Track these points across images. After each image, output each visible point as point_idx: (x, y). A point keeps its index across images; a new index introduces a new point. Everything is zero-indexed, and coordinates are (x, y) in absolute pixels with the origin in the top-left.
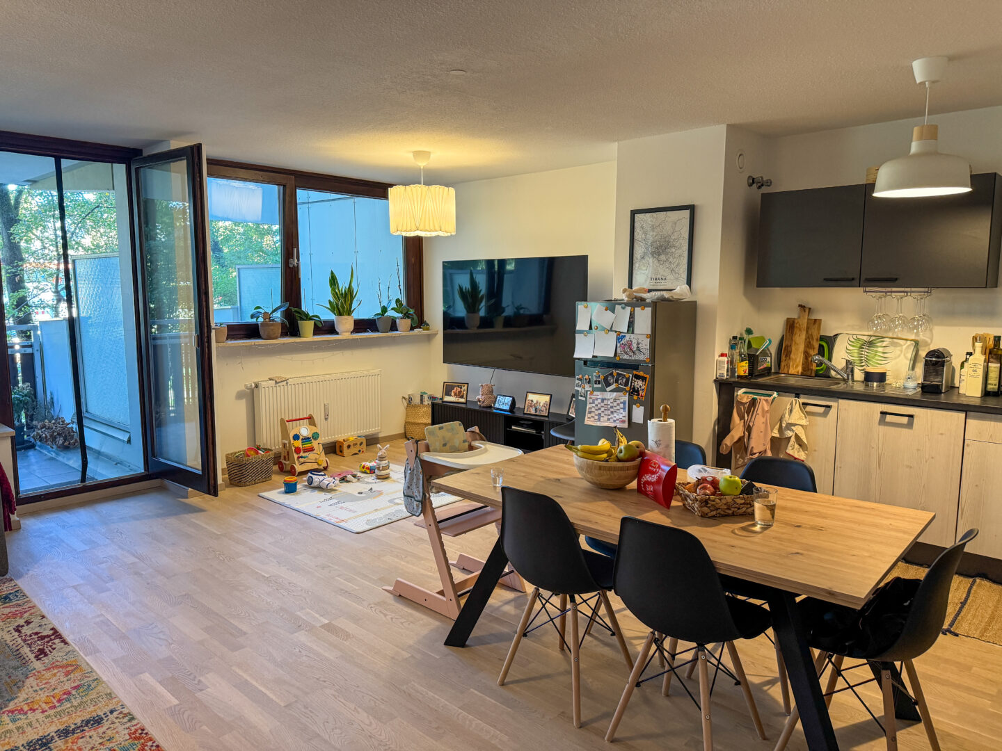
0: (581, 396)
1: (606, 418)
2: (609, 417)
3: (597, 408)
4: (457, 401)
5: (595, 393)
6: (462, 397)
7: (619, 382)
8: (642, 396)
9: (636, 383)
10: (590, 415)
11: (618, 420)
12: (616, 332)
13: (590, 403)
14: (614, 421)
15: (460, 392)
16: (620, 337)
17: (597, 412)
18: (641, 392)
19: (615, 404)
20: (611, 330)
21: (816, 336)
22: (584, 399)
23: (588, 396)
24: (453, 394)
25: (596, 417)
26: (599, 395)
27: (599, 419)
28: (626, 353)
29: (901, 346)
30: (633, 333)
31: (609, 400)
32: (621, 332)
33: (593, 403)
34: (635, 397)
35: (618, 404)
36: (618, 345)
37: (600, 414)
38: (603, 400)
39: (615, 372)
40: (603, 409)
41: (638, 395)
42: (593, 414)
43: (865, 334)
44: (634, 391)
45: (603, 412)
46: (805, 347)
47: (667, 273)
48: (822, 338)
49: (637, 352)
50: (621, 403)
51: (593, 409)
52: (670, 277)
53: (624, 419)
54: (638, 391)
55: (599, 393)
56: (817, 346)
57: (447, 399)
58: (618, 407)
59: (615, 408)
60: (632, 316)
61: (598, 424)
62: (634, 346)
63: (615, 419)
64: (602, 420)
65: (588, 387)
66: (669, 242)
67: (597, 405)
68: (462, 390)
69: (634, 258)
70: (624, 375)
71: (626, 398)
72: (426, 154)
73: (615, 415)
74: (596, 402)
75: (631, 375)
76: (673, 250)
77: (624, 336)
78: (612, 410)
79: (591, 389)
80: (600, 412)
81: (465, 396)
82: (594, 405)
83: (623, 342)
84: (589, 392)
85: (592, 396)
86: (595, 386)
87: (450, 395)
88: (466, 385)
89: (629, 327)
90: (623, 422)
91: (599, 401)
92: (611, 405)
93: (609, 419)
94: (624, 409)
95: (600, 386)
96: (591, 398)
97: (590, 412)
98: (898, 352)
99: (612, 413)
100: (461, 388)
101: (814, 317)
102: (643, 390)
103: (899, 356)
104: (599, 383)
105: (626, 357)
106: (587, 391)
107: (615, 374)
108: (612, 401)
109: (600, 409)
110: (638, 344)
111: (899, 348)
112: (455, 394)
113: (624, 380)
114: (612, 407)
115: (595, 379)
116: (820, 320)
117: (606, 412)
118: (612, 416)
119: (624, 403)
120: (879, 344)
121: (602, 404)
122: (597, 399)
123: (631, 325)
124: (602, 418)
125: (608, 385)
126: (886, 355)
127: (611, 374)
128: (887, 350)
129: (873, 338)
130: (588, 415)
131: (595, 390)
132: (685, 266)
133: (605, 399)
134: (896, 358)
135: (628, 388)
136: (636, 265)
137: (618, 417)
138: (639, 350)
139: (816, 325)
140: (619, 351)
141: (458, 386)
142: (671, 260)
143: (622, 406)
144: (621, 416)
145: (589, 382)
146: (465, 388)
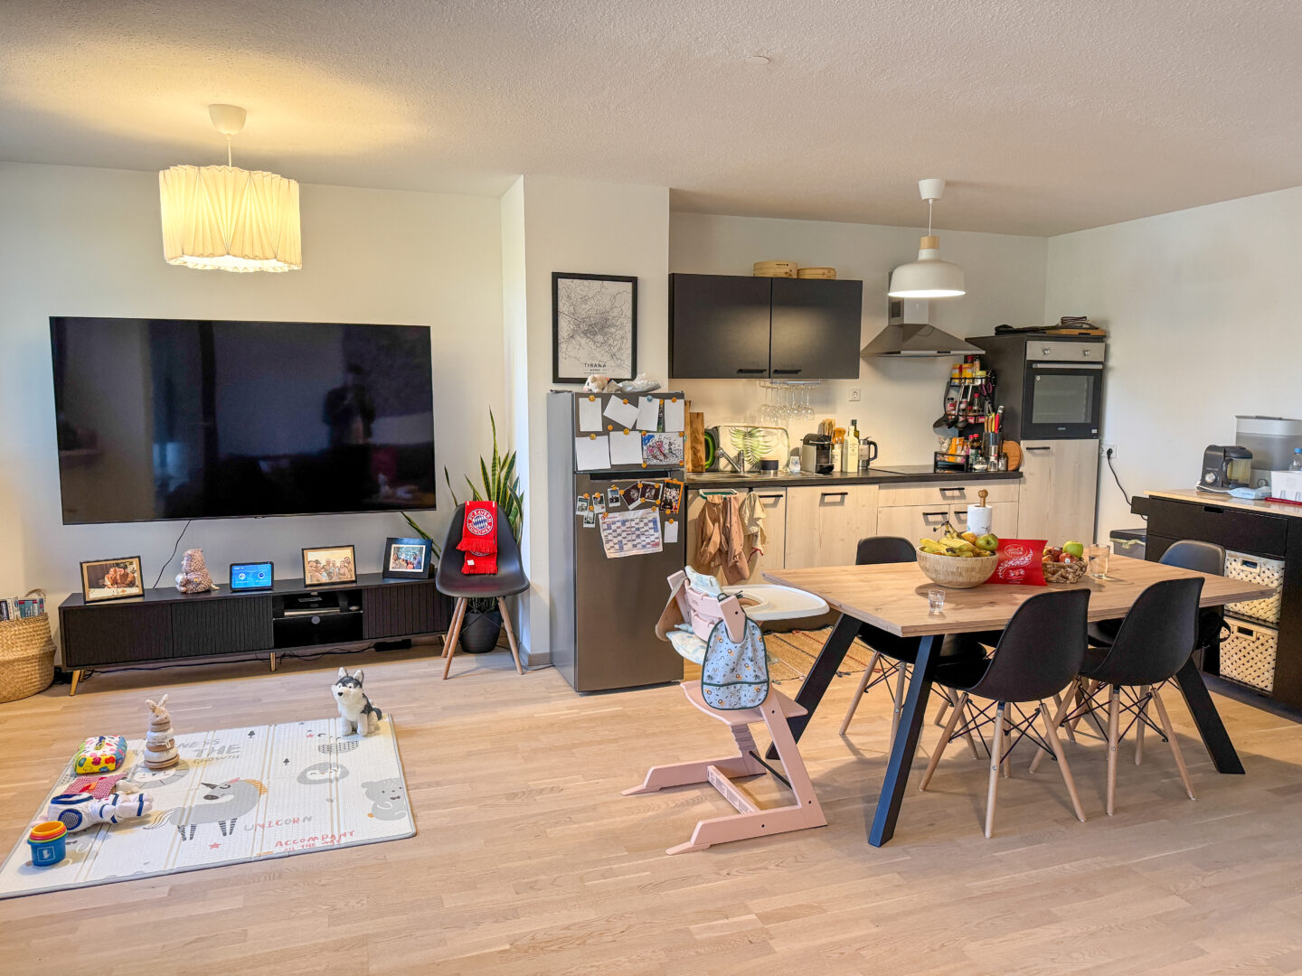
0: (588, 523)
2: (635, 543)
3: (615, 534)
4: (121, 594)
5: (610, 515)
6: (132, 584)
7: (647, 495)
8: (676, 509)
9: (668, 494)
10: (609, 546)
11: (649, 544)
12: (641, 431)
13: (605, 530)
14: (644, 547)
15: (126, 575)
16: (646, 438)
17: (616, 540)
18: (674, 504)
19: (642, 525)
20: (634, 428)
21: (701, 431)
23: (601, 521)
24: (108, 582)
25: (617, 546)
26: (618, 516)
27: (621, 549)
28: (655, 457)
29: (776, 434)
30: (663, 431)
31: (632, 520)
32: (648, 432)
33: (609, 528)
34: (668, 512)
35: (646, 524)
36: (645, 448)
37: (621, 542)
38: (624, 522)
39: (640, 482)
40: (624, 534)
41: (671, 508)
42: (612, 544)
43: (741, 425)
44: (667, 504)
45: (625, 538)
46: (692, 442)
47: (606, 358)
48: (707, 432)
49: (669, 455)
50: (650, 521)
51: (610, 537)
52: (610, 363)
53: (657, 541)
54: (670, 504)
55: (617, 514)
56: (703, 440)
57: (95, 594)
58: (646, 528)
59: (642, 530)
60: (662, 410)
61: (622, 555)
62: (665, 448)
63: (644, 543)
64: (626, 549)
65: (598, 509)
66: (607, 320)
67: (615, 531)
68: (129, 569)
69: (560, 337)
70: (653, 486)
71: (657, 515)
73: (643, 538)
74: (614, 527)
75: (662, 485)
76: (613, 330)
77: (653, 436)
78: (638, 533)
79: (604, 510)
80: (620, 538)
81: (138, 582)
82: (611, 531)
83: (651, 443)
84: (600, 516)
85: (606, 520)
86: (611, 505)
88: (135, 562)
89: (659, 424)
90: (657, 544)
91: (619, 524)
92: (637, 526)
93: (635, 546)
94: (655, 529)
95: (618, 504)
96: (604, 523)
97: (608, 542)
98: (777, 441)
99: (638, 536)
100: (125, 567)
101: (695, 410)
102: (676, 500)
103: (778, 444)
104: (617, 501)
105: (655, 462)
106: (597, 514)
107: (640, 486)
108: (638, 521)
109: (620, 535)
110: (670, 444)
111: (775, 437)
112: (115, 582)
113: (653, 492)
114: (638, 529)
115: (610, 496)
116: (702, 414)
117: (629, 538)
118: (638, 541)
119: (654, 521)
120: (757, 434)
121: (624, 528)
122: (614, 523)
123: (661, 421)
124: (625, 546)
125: (631, 501)
126: (767, 444)
127: (636, 487)
128: (767, 439)
129: (749, 429)
130: (606, 547)
131: (609, 510)
132: (630, 351)
133: (627, 521)
134: (776, 446)
135: (658, 502)
136: (562, 347)
137: (648, 540)
138: (671, 452)
139: (700, 419)
140: (646, 456)
141: (118, 565)
142: (611, 341)
143: (651, 525)
144: (652, 538)
145: (601, 502)
146: (135, 565)
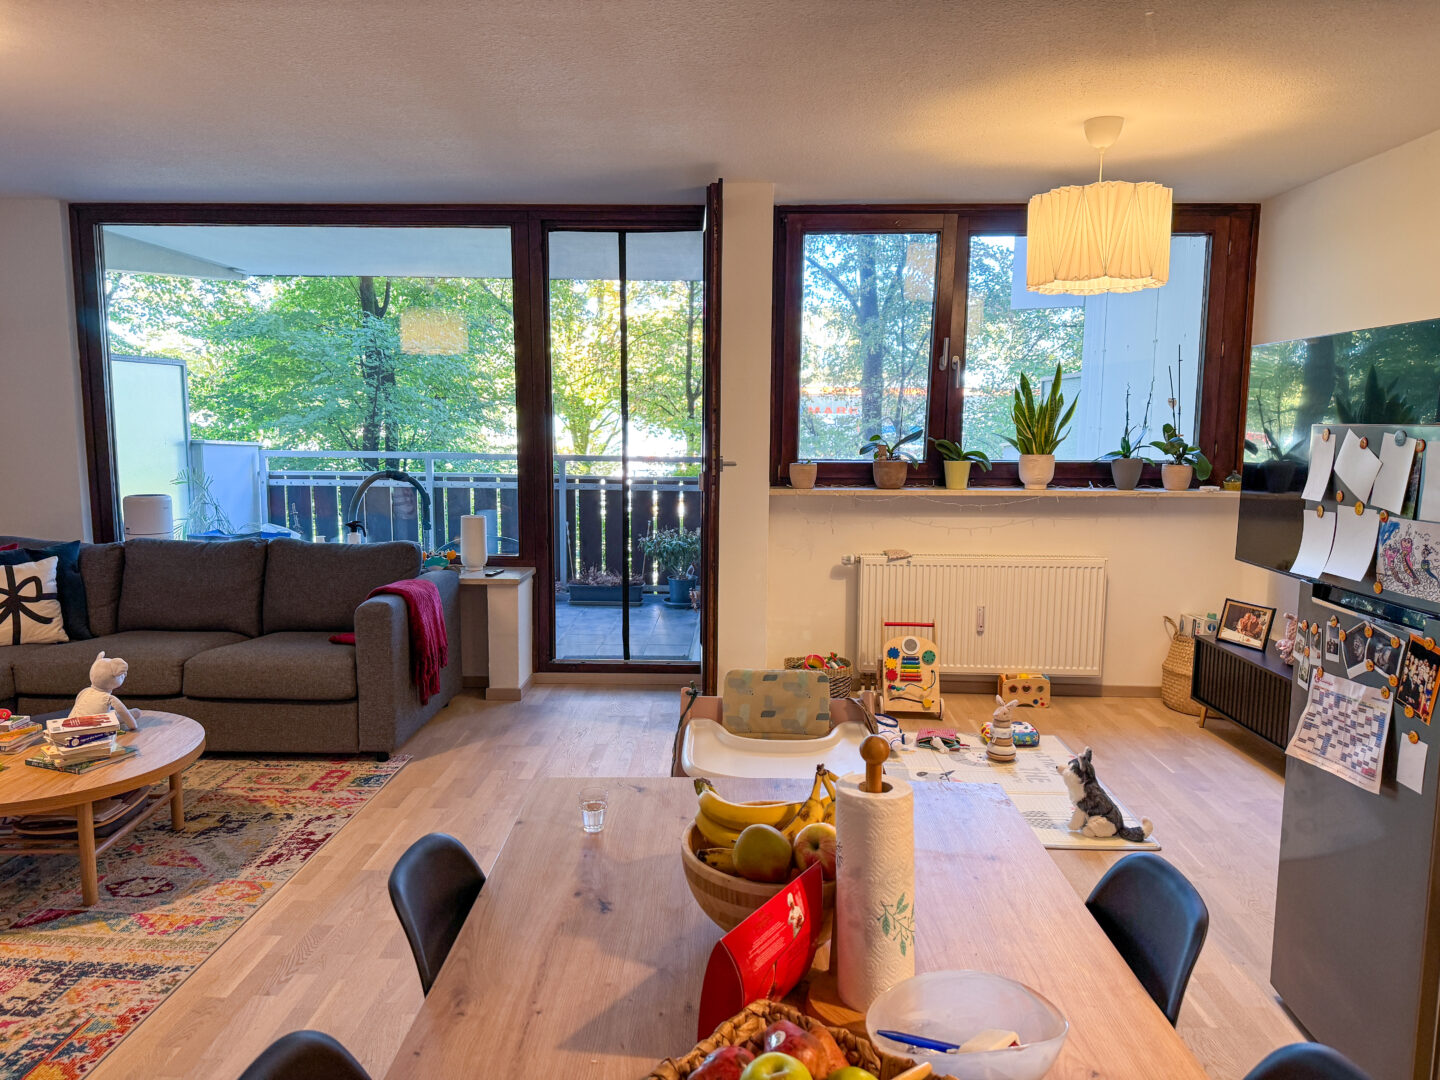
1: (1338, 751)
2: (1347, 751)
3: (1324, 717)
4: (1245, 643)
5: (1326, 676)
6: (1256, 636)
8: (1425, 712)
9: (1413, 668)
10: (1305, 734)
11: (1360, 765)
12: (1379, 510)
13: (1314, 701)
14: (1353, 766)
15: (1255, 625)
16: (1387, 527)
17: (1323, 730)
18: (1423, 698)
19: (1361, 719)
20: (1369, 504)
22: (1304, 686)
23: (1313, 682)
24: (1239, 627)
25: (1319, 743)
26: (1332, 683)
27: (1323, 751)
28: (1397, 576)
30: (1415, 517)
32: (1389, 513)
33: (1320, 702)
34: (1409, 711)
35: (1368, 721)
36: (1381, 550)
37: (1328, 736)
38: (1339, 700)
39: (1370, 625)
40: (1336, 724)
41: (1416, 706)
42: (1313, 733)
44: (1407, 692)
45: (1335, 732)
49: (1422, 576)
50: (1375, 719)
51: (1316, 720)
53: (1372, 765)
54: (1416, 694)
55: (1332, 678)
57: (1226, 634)
58: (1367, 730)
59: (1360, 730)
60: (1417, 466)
62: (1417, 556)
63: (1355, 760)
64: (1327, 755)
65: (1313, 656)
67: (1325, 711)
68: (1260, 620)
70: (1389, 639)
71: (1385, 707)
72: (1114, 123)
73: (1358, 748)
74: (1325, 702)
75: (1403, 643)
78: (1353, 732)
79: (1319, 663)
80: (1329, 730)
81: (1263, 636)
82: (1320, 709)
83: (1391, 541)
84: (1315, 671)
85: (1321, 684)
86: (1328, 656)
87: (1234, 629)
88: (1269, 613)
89: (1407, 497)
90: (1370, 774)
91: (1331, 700)
92: (1354, 717)
93: (1343, 758)
94: (1380, 736)
95: (1337, 658)
96: (1317, 688)
97: (1308, 726)
99: (1354, 740)
100: (1259, 616)
102: (1429, 692)
104: (1336, 651)
105: (1395, 586)
106: (1313, 667)
108: (1355, 706)
109: (1330, 723)
110: (1427, 550)
112: (1245, 628)
114: (1354, 725)
115: (1328, 638)
117: (1342, 736)
118: (1350, 749)
119: (1380, 720)
121: (1335, 711)
122: (1327, 694)
123: (1413, 491)
124: (1330, 749)
125: (1354, 660)
130: (1300, 732)
131: (1327, 667)
133: (1344, 699)
137: (1361, 757)
138: (1428, 571)
140: (1381, 567)
141: (1253, 611)
143: (1375, 726)
144: (1369, 756)
145: (1318, 644)
